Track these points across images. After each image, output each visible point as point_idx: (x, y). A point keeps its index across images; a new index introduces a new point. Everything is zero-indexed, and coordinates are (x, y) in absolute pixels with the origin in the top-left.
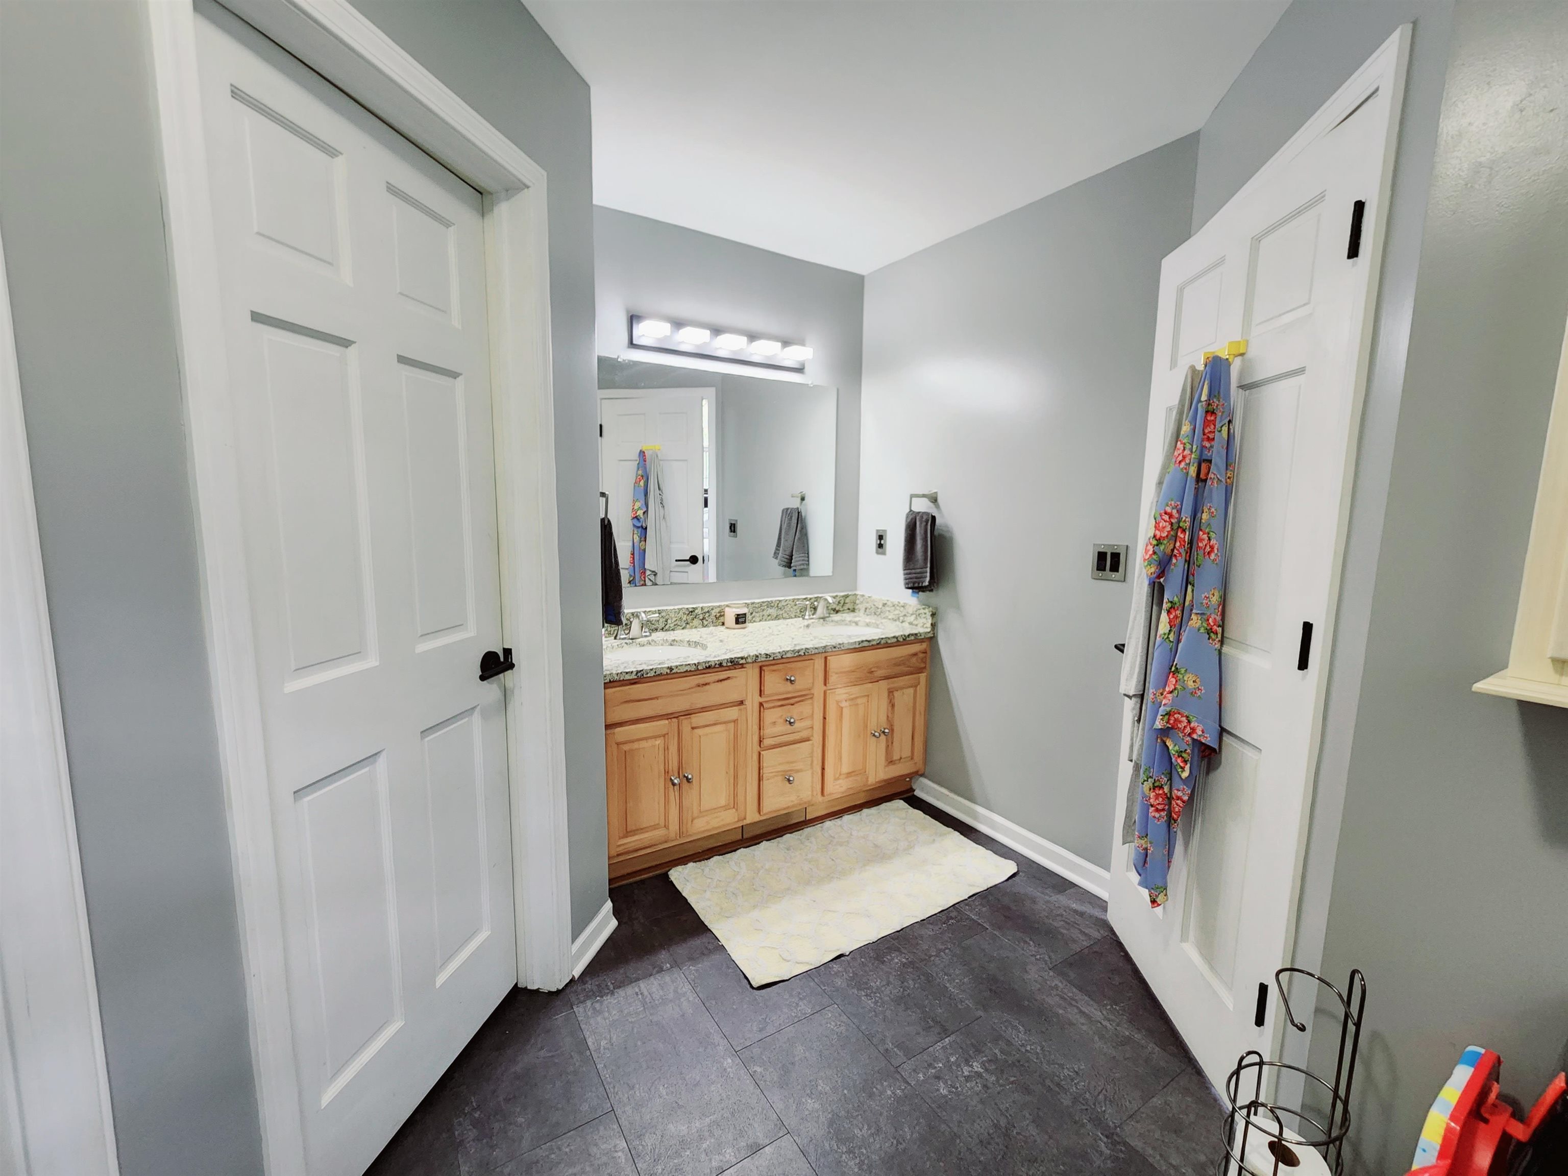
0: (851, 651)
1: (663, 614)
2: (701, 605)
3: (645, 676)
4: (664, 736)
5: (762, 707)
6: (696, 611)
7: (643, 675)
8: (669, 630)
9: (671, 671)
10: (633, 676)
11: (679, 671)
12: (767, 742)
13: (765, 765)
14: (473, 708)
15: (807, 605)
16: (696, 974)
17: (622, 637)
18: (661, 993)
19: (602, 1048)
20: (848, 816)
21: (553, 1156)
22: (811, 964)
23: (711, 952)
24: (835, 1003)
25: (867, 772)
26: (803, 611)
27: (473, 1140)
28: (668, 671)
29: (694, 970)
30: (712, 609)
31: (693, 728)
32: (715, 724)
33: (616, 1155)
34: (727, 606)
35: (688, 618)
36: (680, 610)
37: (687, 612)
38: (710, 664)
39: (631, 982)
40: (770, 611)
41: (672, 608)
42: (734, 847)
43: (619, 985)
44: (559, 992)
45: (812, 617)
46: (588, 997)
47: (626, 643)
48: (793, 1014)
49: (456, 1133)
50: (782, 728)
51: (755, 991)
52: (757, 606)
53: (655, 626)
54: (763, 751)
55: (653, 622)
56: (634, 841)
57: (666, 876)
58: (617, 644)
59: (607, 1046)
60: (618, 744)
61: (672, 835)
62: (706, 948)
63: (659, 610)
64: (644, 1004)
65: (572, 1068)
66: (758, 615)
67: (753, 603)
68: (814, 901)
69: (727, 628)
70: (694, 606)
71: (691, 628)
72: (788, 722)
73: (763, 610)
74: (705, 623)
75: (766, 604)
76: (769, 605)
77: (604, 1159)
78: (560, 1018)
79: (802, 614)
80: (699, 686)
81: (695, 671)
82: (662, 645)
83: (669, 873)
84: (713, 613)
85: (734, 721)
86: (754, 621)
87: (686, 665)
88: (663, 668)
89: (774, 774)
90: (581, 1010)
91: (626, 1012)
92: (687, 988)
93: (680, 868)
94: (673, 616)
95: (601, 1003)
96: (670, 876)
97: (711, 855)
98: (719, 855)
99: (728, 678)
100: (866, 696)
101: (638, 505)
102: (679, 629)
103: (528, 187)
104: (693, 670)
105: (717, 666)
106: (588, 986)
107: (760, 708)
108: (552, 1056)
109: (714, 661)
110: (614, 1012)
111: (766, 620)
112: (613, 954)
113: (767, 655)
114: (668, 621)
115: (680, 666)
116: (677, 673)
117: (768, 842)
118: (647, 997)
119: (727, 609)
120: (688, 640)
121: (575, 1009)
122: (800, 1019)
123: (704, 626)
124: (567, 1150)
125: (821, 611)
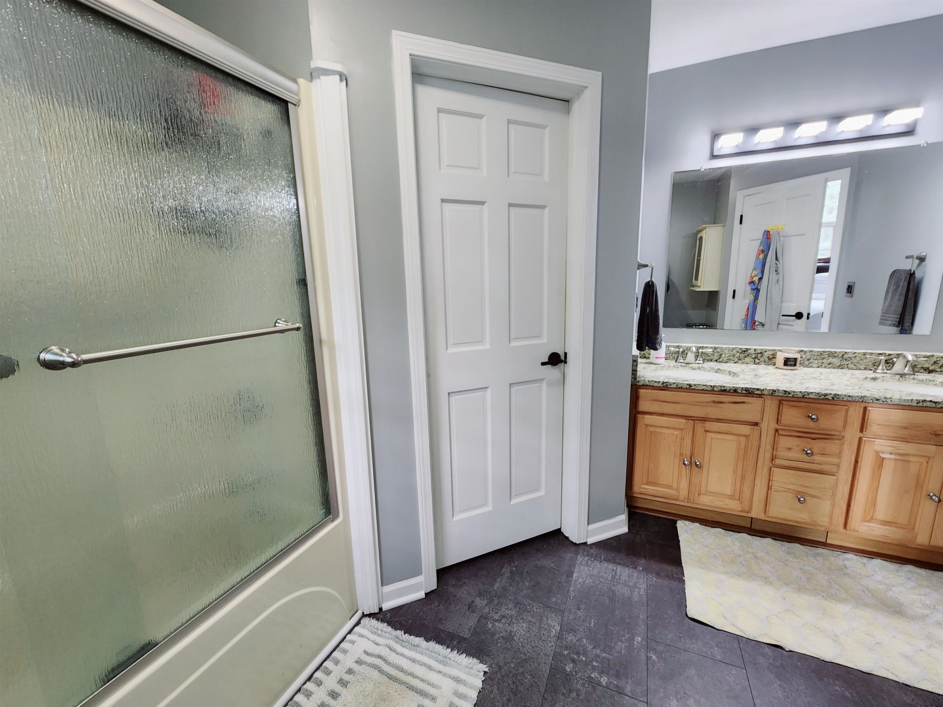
0: (901, 407)
1: (718, 350)
2: (754, 347)
3: (669, 386)
4: (682, 429)
5: (777, 434)
6: (749, 351)
7: (667, 385)
8: (722, 362)
9: (690, 387)
10: (660, 385)
11: (696, 388)
12: (778, 462)
13: (774, 478)
14: (543, 379)
15: (881, 360)
16: (654, 583)
17: (681, 361)
18: (627, 579)
19: (578, 582)
20: (881, 561)
21: (528, 607)
22: (745, 634)
23: (673, 578)
24: (745, 669)
25: (916, 530)
26: (876, 365)
27: (507, 577)
28: (688, 387)
29: (655, 581)
30: (765, 352)
31: (706, 431)
32: (726, 434)
33: (552, 629)
34: (780, 351)
35: (740, 355)
36: (733, 349)
37: (741, 351)
38: (725, 388)
39: (614, 563)
40: (831, 360)
41: (727, 346)
42: (740, 530)
43: (607, 560)
44: (575, 544)
45: (885, 371)
46: (588, 555)
47: (681, 366)
48: (704, 650)
49: (503, 570)
50: (796, 454)
51: (687, 618)
52: (816, 354)
53: (711, 358)
54: (774, 467)
55: (709, 355)
56: (653, 490)
57: (675, 522)
58: (673, 365)
59: (581, 582)
60: (647, 425)
61: (682, 498)
62: (672, 575)
63: (715, 347)
64: (614, 577)
65: (559, 580)
66: (816, 361)
67: (810, 351)
68: (784, 599)
69: (777, 368)
70: (748, 347)
71: (743, 363)
72: (805, 452)
73: (823, 359)
74: (757, 361)
75: (827, 353)
76: (832, 355)
77: (546, 626)
78: (569, 556)
79: (876, 367)
80: (715, 402)
81: (712, 391)
82: (709, 371)
83: (678, 521)
84: (766, 354)
85: (746, 436)
86: (811, 367)
87: (703, 385)
88: (683, 384)
89: (785, 490)
90: (581, 559)
91: (601, 575)
92: (643, 586)
93: (687, 523)
94: (727, 352)
95: (593, 562)
96: (677, 524)
97: (717, 526)
98: (723, 529)
99: (744, 402)
100: (926, 456)
101: (755, 272)
102: (731, 363)
103: (586, 87)
104: (709, 389)
105: (732, 391)
106: (592, 551)
107: (775, 433)
108: (555, 569)
109: (730, 387)
110: (595, 571)
111: (825, 367)
112: (615, 544)
113: (786, 391)
114: (722, 355)
115: (698, 385)
116: (695, 389)
117: (773, 540)
118: (617, 575)
119: (779, 353)
120: (729, 370)
121: (578, 557)
122: (708, 656)
123: (755, 363)
124: (535, 610)
125: (899, 366)
